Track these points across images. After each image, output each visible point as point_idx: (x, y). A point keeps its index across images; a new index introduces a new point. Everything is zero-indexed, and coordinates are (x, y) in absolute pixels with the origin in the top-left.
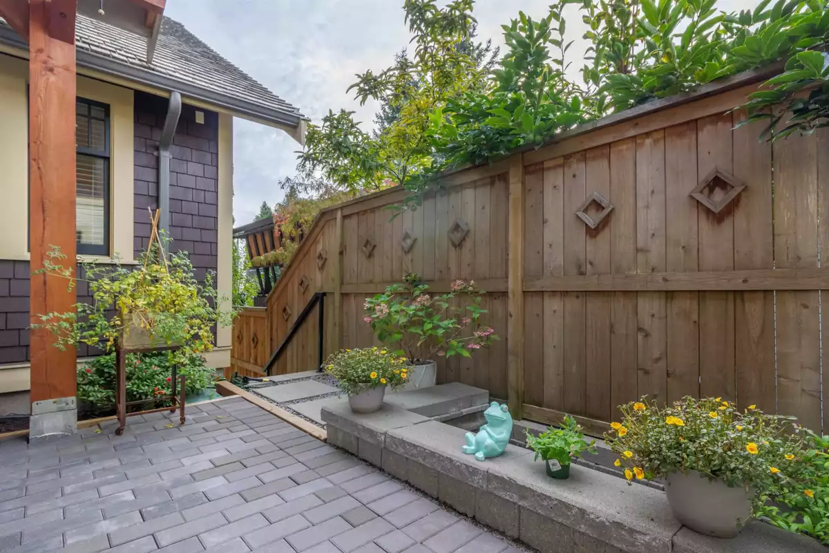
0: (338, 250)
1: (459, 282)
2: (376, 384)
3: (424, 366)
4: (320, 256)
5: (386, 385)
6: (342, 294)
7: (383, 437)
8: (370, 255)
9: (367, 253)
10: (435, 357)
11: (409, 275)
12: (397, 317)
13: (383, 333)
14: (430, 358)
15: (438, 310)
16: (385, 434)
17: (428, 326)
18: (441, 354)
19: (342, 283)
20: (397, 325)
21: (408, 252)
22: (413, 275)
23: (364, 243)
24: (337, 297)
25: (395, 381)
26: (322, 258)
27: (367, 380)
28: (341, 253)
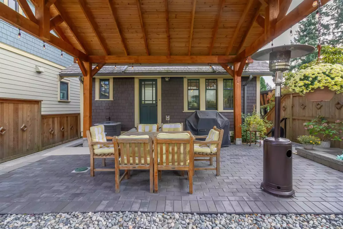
0: (291, 106)
1: (338, 121)
2: (312, 144)
3: (326, 142)
4: (284, 107)
5: (314, 144)
6: (293, 119)
7: (314, 154)
8: (304, 108)
9: (303, 108)
10: (330, 140)
11: (319, 116)
12: (316, 129)
13: (311, 132)
14: (328, 140)
15: (331, 128)
16: (315, 154)
17: (327, 132)
18: (332, 139)
19: (293, 116)
20: (316, 131)
21: (319, 109)
22: (321, 116)
23: (302, 104)
24: (291, 120)
25: (317, 144)
26: (285, 108)
27: (309, 142)
28: (292, 107)
